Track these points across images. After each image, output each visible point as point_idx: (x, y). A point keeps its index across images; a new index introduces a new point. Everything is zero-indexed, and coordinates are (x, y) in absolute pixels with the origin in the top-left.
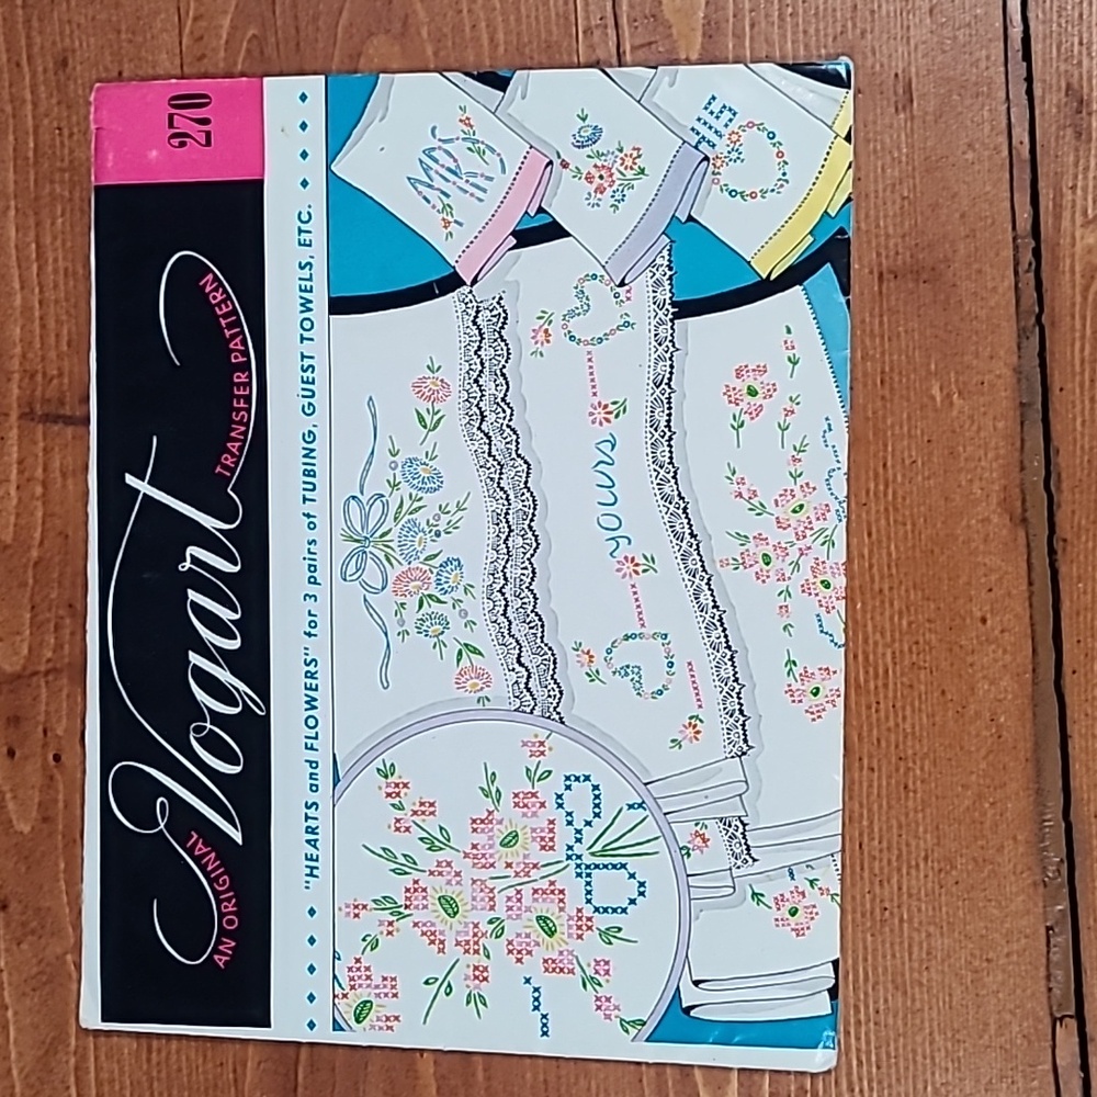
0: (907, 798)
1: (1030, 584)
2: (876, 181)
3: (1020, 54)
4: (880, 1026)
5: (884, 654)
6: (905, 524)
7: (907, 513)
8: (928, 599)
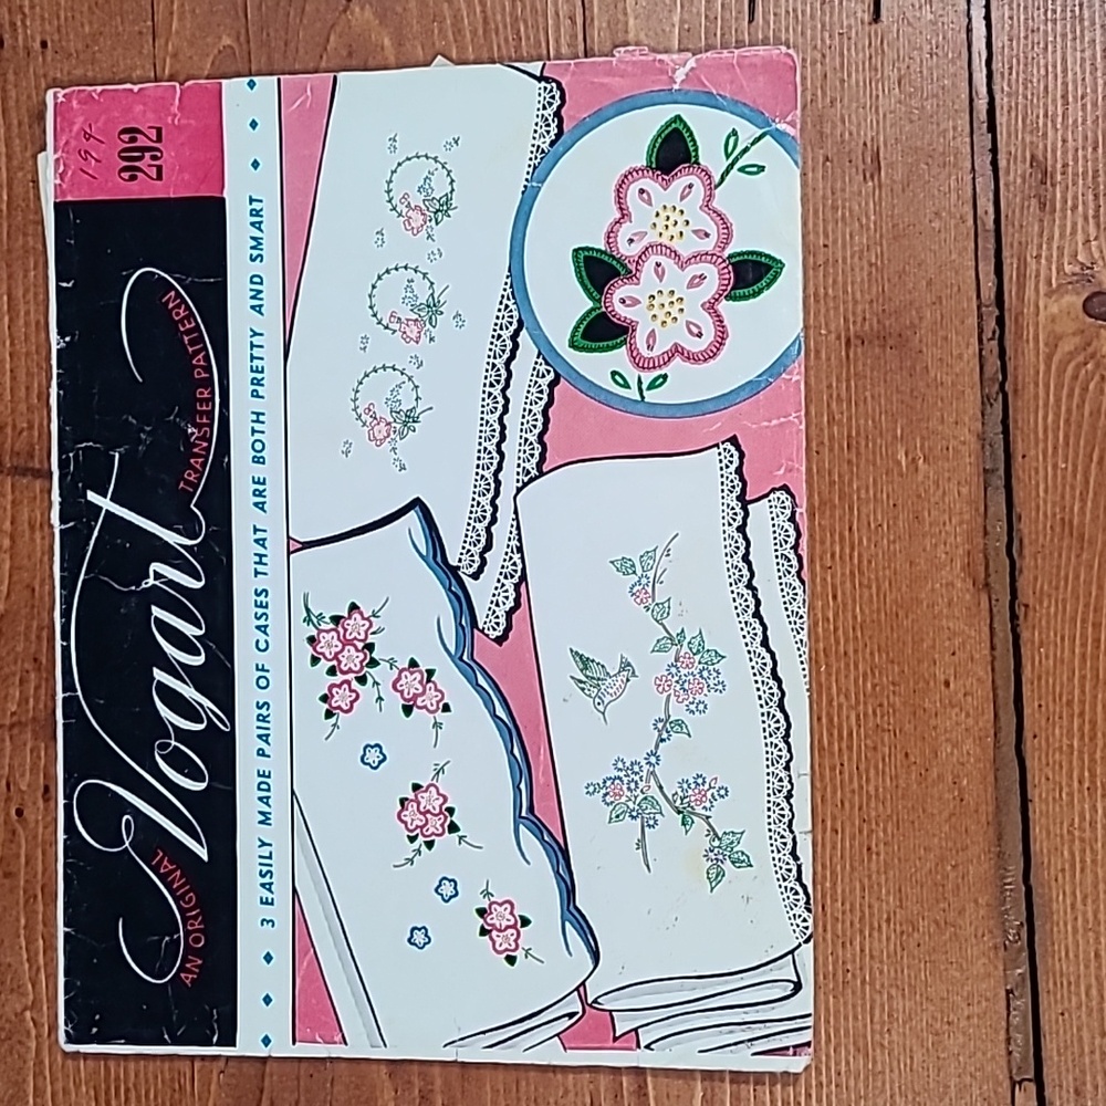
0: (870, 860)
1: (993, 648)
2: (844, 246)
3: (985, 125)
4: (842, 1088)
5: (848, 717)
6: (870, 588)
7: (873, 577)
8: (893, 662)
